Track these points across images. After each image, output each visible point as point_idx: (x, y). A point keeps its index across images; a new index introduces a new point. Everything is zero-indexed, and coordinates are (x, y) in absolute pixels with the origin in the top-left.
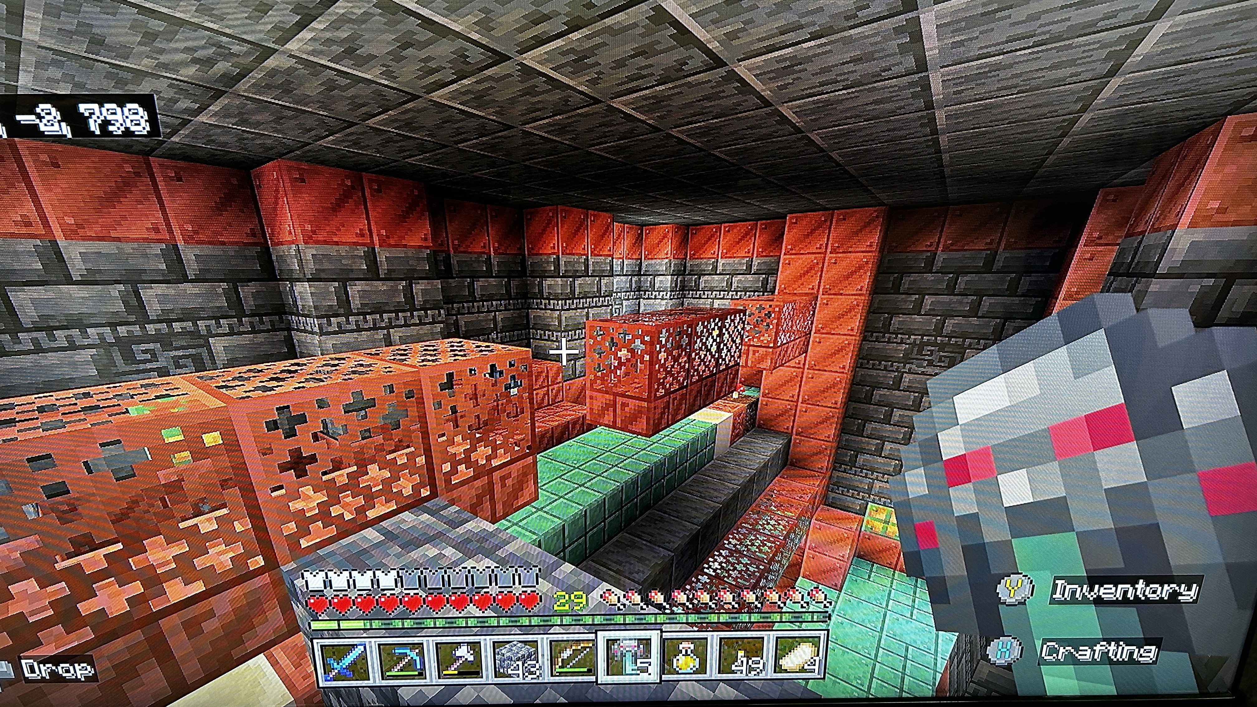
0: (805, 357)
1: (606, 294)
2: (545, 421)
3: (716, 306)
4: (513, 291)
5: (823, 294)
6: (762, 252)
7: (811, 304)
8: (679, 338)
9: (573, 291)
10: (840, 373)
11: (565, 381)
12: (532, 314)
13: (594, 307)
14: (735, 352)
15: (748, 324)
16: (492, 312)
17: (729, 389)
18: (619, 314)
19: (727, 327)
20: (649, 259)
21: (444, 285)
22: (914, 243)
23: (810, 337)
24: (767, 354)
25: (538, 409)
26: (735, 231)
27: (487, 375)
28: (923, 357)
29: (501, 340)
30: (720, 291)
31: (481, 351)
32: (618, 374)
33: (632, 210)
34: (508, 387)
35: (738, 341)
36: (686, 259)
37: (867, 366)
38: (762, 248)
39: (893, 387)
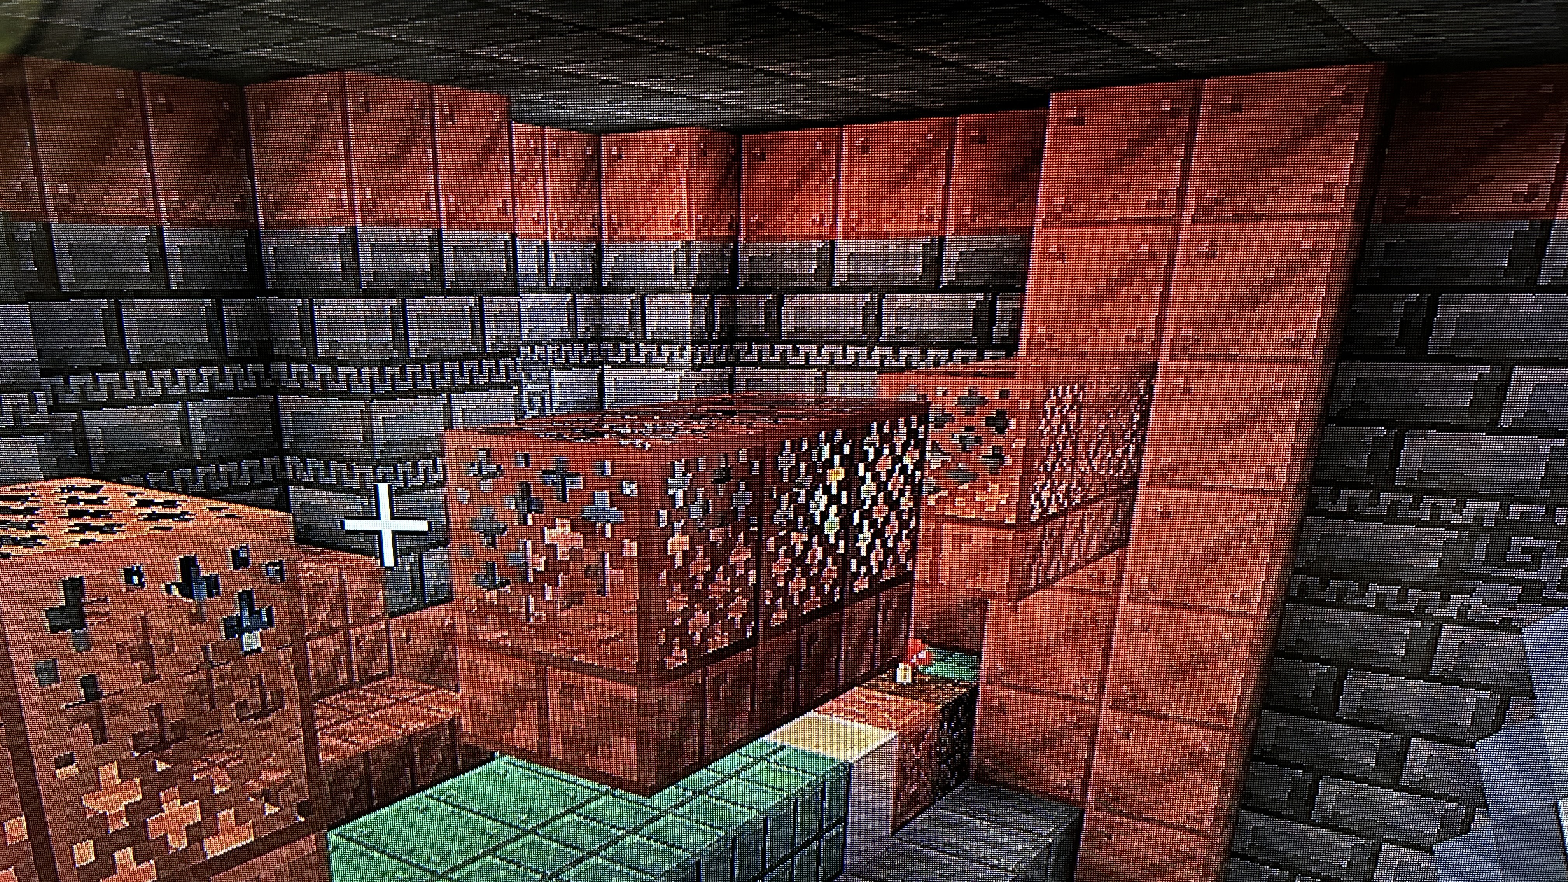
0: (1121, 562)
1: (501, 347)
2: (344, 731)
3: (833, 389)
4: (232, 336)
5: (1173, 358)
6: (973, 218)
7: (1135, 386)
8: (726, 490)
9: (401, 337)
10: (1231, 615)
11: (393, 615)
12: (289, 405)
13: (468, 388)
14: (898, 538)
15: (936, 449)
16: (175, 399)
17: (883, 656)
18: (542, 412)
19: (871, 457)
20: (621, 238)
21: (40, 317)
22: (1473, 189)
23: (1134, 498)
24: (997, 547)
25: (323, 695)
26: (885, 148)
27: (175, 590)
28: (1505, 573)
29: (206, 485)
30: (845, 343)
31: (153, 517)
32: (549, 597)
33: (565, 81)
34: (235, 628)
35: (906, 503)
36: (735, 240)
37: (1321, 596)
38: (973, 203)
39: (1408, 667)
